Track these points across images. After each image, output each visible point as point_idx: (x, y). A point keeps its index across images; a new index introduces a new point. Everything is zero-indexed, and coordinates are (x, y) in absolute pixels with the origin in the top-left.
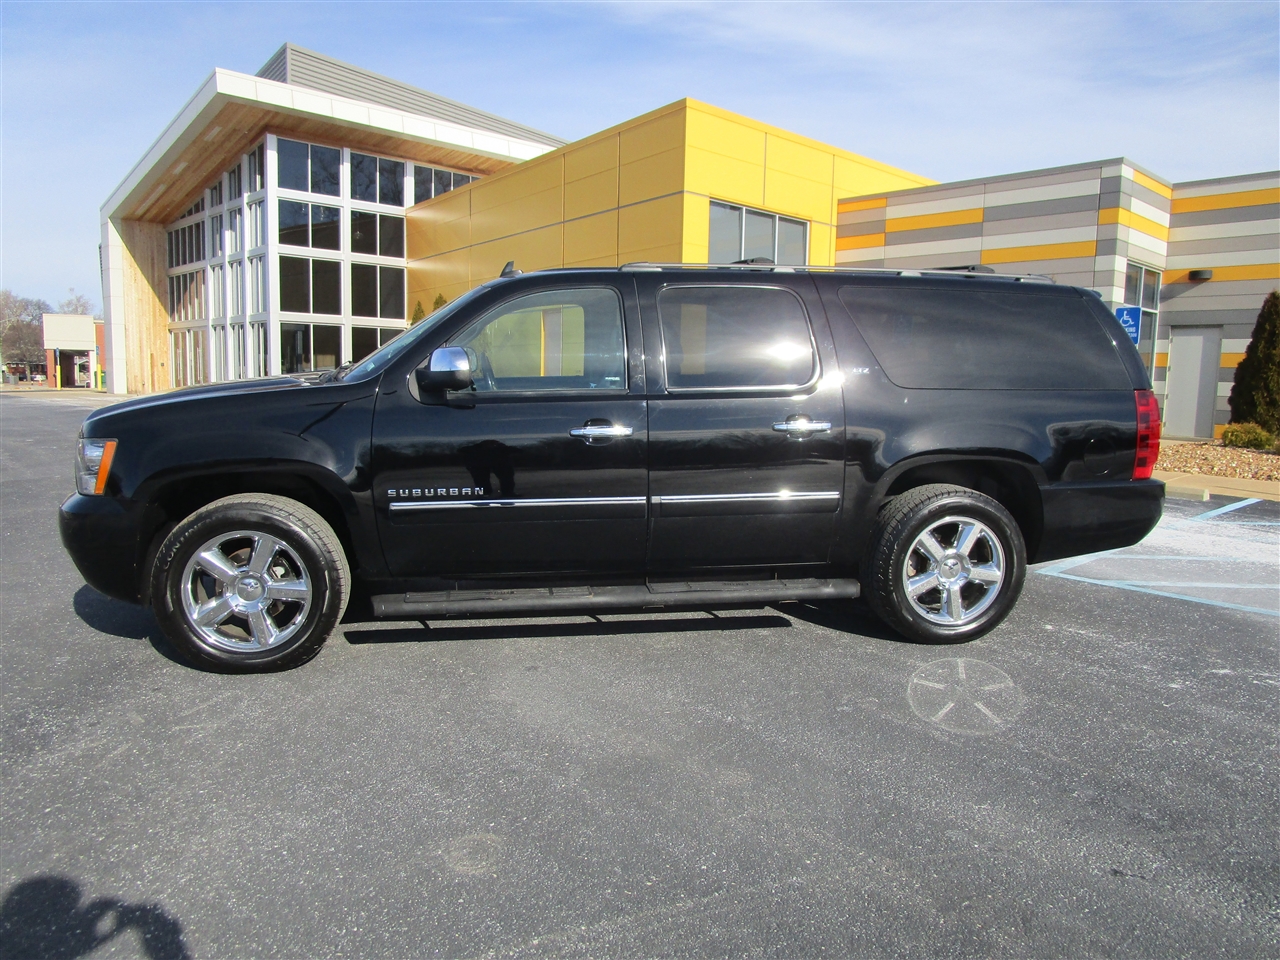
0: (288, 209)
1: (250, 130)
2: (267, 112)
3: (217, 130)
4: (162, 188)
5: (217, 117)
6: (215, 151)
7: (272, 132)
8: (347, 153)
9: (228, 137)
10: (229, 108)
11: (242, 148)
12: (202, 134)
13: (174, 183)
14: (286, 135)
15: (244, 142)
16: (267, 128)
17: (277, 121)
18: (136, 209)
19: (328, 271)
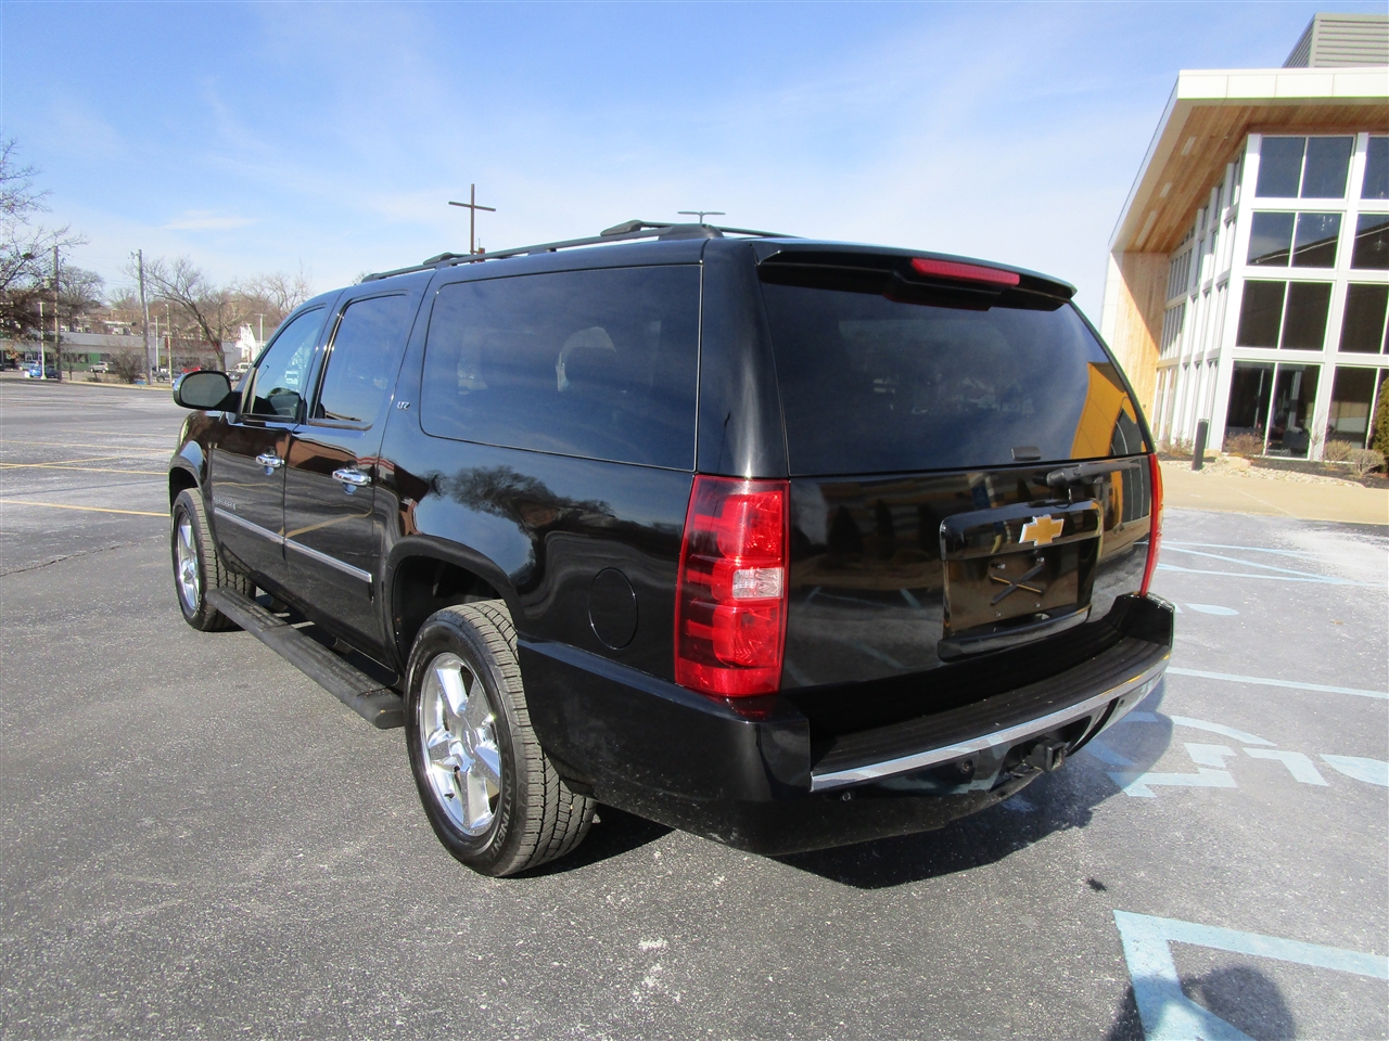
0: (1265, 224)
1: (1229, 134)
2: (1244, 109)
3: (1191, 142)
4: (1153, 215)
5: (1186, 126)
6: (1198, 164)
7: (1253, 132)
8: (1363, 140)
9: (1207, 147)
10: (1197, 115)
11: (1227, 157)
12: (1177, 148)
13: (1164, 208)
14: (1274, 131)
15: (1227, 149)
16: (1250, 127)
17: (1260, 117)
18: (1135, 240)
19: (1312, 299)
